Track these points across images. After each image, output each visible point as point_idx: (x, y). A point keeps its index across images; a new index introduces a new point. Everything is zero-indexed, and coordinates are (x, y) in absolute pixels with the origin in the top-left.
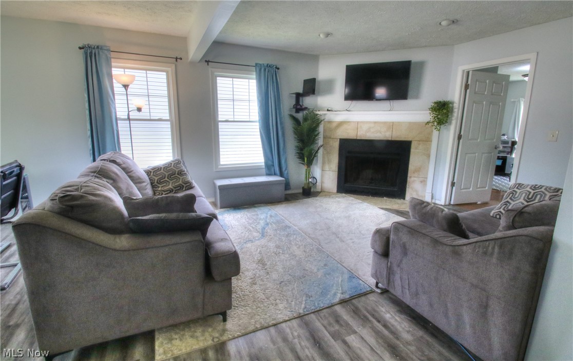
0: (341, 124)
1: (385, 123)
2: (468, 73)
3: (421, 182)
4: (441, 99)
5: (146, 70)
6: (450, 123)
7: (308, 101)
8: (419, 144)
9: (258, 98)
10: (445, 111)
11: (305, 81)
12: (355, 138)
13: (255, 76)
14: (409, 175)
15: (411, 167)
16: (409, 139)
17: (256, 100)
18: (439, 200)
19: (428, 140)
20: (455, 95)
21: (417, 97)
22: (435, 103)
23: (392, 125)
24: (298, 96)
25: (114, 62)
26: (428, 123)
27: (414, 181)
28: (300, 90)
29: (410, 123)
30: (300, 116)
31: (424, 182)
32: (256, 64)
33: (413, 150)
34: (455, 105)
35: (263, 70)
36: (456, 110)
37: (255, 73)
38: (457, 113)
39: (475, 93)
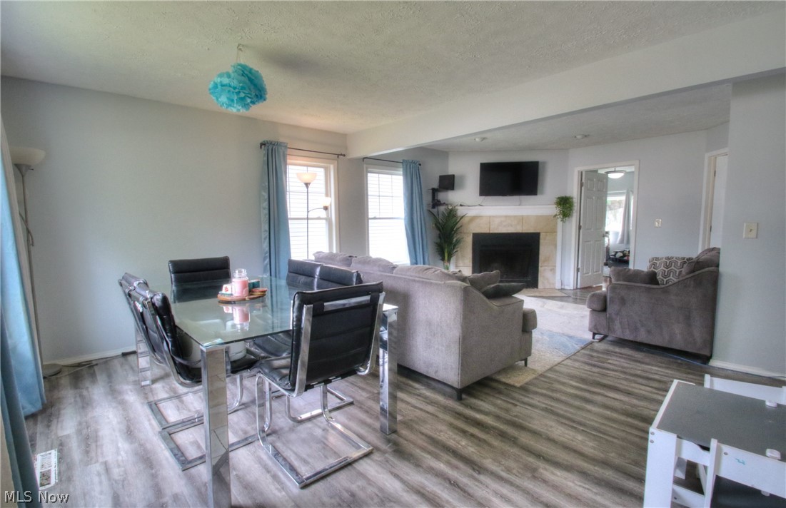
0: (473, 219)
1: (515, 217)
2: (582, 173)
3: (551, 270)
4: (563, 195)
5: (307, 166)
6: (572, 216)
7: (442, 196)
8: (546, 235)
9: (404, 194)
10: (568, 205)
11: (441, 177)
12: (488, 232)
13: (402, 172)
14: (540, 264)
15: (542, 257)
16: (538, 231)
17: (402, 195)
18: (567, 285)
19: (554, 231)
20: (573, 191)
21: (542, 193)
22: (559, 198)
23: (522, 219)
24: (434, 191)
25: (290, 159)
26: (556, 215)
27: (545, 270)
28: (436, 185)
29: (537, 216)
30: (435, 211)
31: (553, 270)
32: (403, 160)
33: (542, 241)
34: (574, 200)
35: (408, 165)
36: (575, 204)
37: (401, 169)
38: (576, 207)
39: (588, 190)
